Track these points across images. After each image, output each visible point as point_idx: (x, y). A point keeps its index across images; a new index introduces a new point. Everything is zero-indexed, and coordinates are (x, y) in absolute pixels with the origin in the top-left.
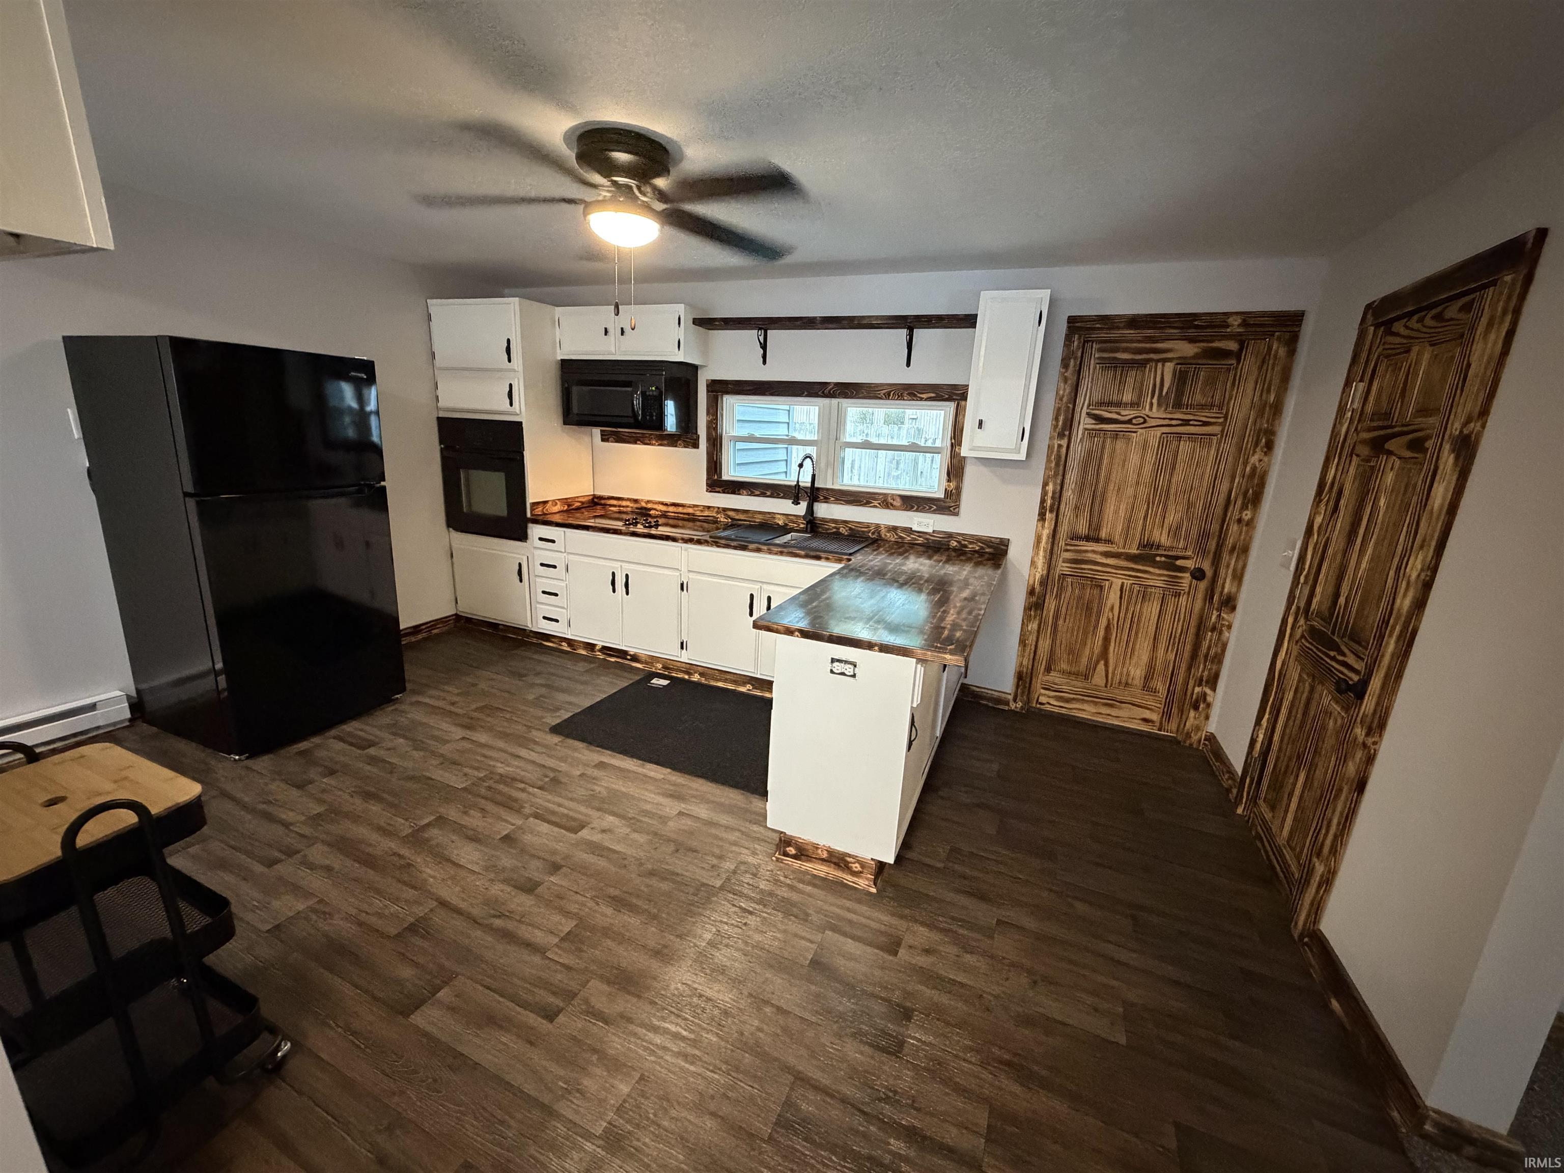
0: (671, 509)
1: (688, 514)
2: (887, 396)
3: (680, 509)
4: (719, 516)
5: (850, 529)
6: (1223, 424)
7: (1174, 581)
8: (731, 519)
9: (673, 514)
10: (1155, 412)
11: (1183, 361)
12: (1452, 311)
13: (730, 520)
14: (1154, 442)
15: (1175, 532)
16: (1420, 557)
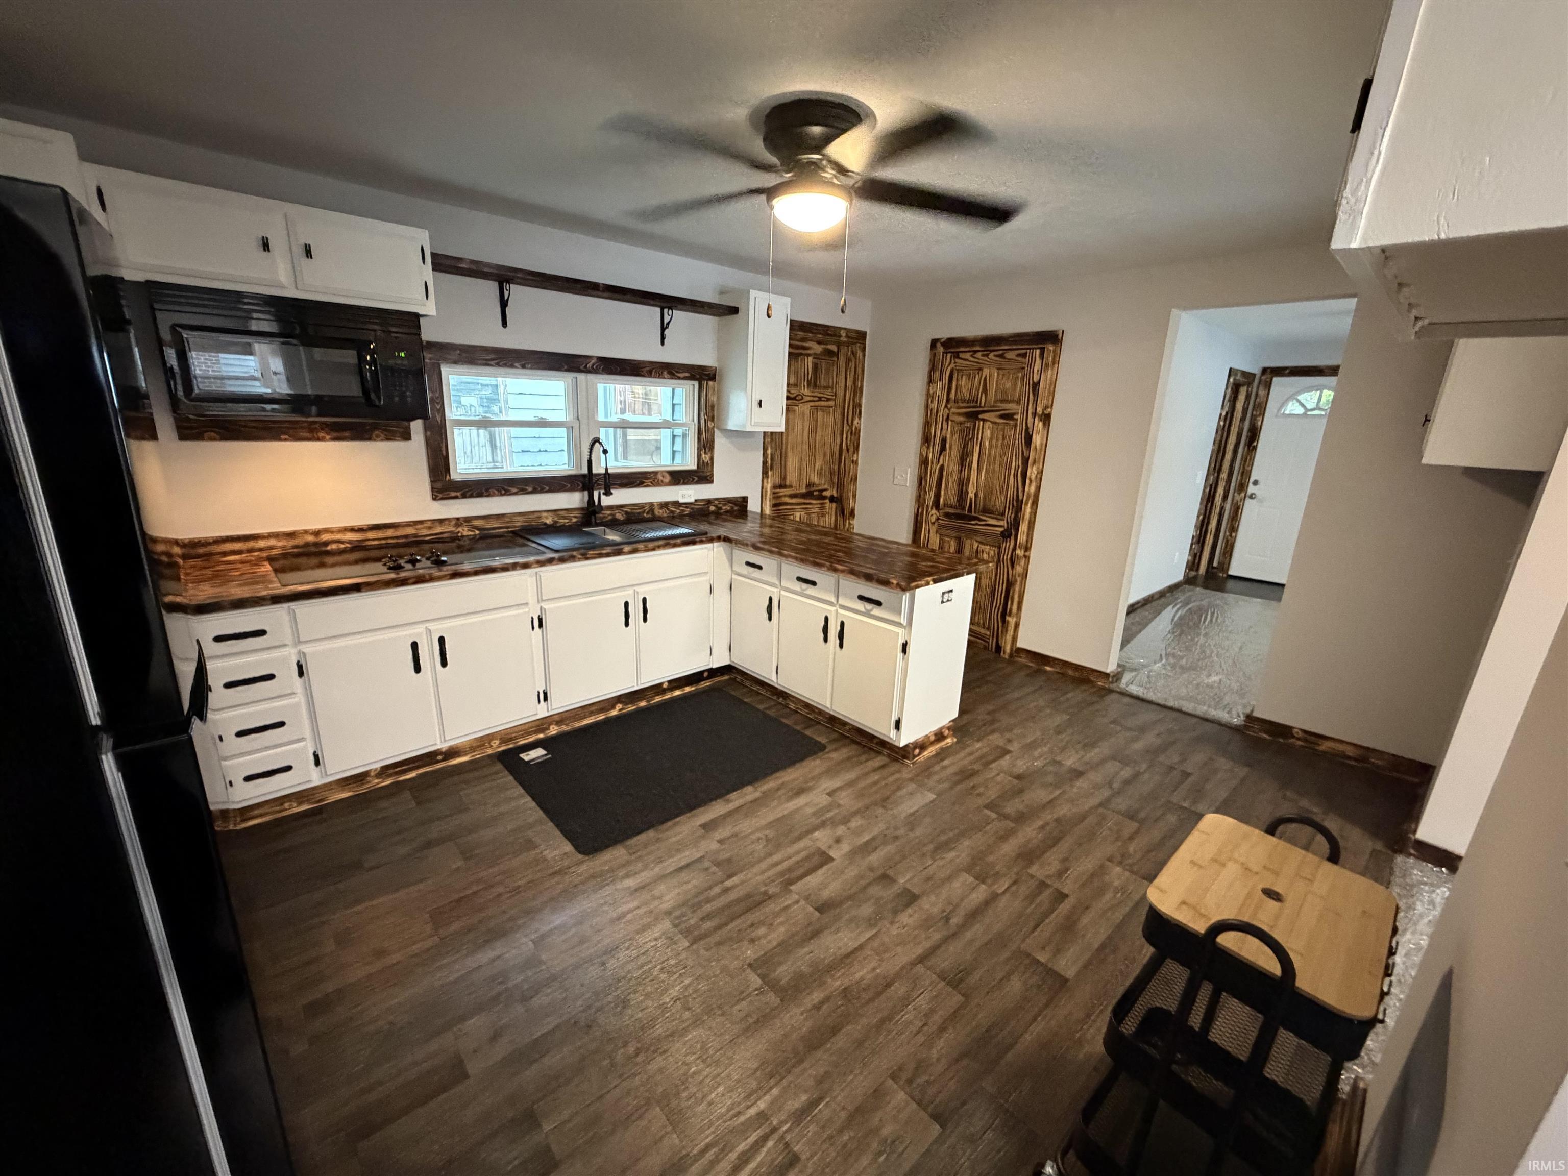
0: (371, 535)
1: (406, 536)
2: (650, 374)
3: (390, 533)
4: (460, 529)
5: (626, 513)
6: (835, 400)
7: (822, 507)
8: (478, 529)
9: (376, 542)
10: (806, 392)
11: (816, 357)
12: (1011, 355)
13: (477, 532)
14: (807, 412)
15: (820, 474)
16: (1035, 468)
